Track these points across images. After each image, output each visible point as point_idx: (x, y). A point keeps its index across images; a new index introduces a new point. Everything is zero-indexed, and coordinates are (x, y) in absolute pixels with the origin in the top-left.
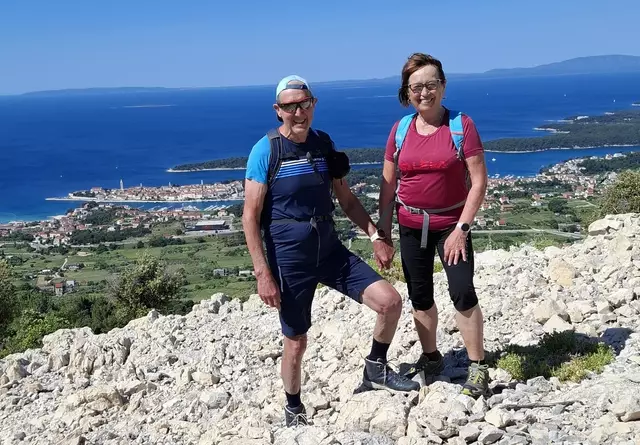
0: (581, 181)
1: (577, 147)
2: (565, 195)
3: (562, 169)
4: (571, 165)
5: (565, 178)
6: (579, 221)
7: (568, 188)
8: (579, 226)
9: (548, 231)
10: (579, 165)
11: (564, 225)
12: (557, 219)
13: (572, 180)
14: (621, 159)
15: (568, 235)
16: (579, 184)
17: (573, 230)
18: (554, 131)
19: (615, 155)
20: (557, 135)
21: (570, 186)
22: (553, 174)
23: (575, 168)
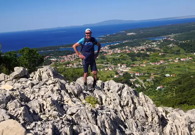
0: (109, 51)
1: (107, 43)
2: (105, 55)
3: (104, 48)
4: (106, 47)
5: (105, 51)
6: (109, 61)
7: (106, 53)
8: (109, 62)
9: (101, 65)
10: (108, 47)
11: (105, 63)
12: (103, 61)
13: (107, 51)
14: (118, 45)
15: (106, 65)
16: (109, 52)
17: (107, 64)
18: (102, 39)
19: (117, 44)
20: (102, 40)
21: (106, 52)
22: (102, 50)
23: (107, 48)
